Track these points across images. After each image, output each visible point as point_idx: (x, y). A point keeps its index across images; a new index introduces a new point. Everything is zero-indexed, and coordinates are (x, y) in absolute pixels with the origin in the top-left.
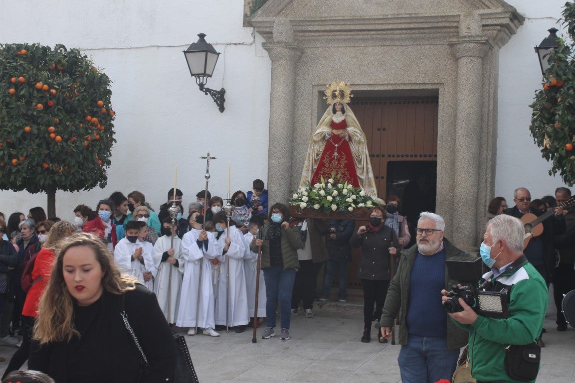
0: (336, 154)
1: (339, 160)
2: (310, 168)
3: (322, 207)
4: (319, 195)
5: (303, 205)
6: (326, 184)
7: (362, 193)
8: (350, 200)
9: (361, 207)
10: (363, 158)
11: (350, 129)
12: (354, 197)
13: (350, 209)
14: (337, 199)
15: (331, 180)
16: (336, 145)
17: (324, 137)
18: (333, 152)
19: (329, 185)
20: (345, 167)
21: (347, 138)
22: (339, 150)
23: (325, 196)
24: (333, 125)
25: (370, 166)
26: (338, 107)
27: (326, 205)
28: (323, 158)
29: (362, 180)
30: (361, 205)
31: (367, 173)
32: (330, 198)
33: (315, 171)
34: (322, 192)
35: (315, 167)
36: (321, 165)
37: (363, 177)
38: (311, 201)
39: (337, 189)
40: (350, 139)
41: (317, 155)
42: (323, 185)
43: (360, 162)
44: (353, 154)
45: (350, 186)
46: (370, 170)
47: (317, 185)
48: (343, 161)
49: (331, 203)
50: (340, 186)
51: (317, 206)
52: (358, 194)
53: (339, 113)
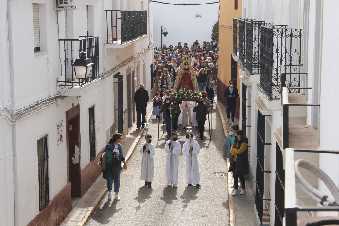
0: (186, 79)
1: (187, 81)
2: (177, 83)
3: (182, 97)
4: (181, 94)
5: (176, 97)
6: (183, 89)
7: (195, 92)
8: (191, 95)
9: (195, 97)
10: (195, 80)
11: (191, 71)
12: (193, 94)
13: (192, 98)
14: (187, 95)
15: (185, 88)
16: (186, 76)
17: (182, 73)
18: (185, 79)
19: (184, 90)
20: (189, 83)
21: (189, 74)
22: (187, 78)
23: (183, 94)
24: (185, 69)
25: (197, 83)
26: (186, 64)
27: (184, 97)
28: (181, 80)
29: (194, 88)
30: (195, 96)
31: (196, 85)
32: (185, 95)
33: (179, 85)
34: (182, 93)
35: (179, 83)
36: (181, 83)
37: (195, 87)
38: (179, 95)
39: (187, 91)
40: (191, 74)
41: (179, 79)
42: (182, 90)
43: (194, 81)
44: (192, 80)
45: (191, 90)
46: (197, 84)
47: (180, 90)
48: (188, 82)
49: (185, 96)
50: (188, 90)
51: (181, 97)
52: (194, 93)
53: (187, 65)
